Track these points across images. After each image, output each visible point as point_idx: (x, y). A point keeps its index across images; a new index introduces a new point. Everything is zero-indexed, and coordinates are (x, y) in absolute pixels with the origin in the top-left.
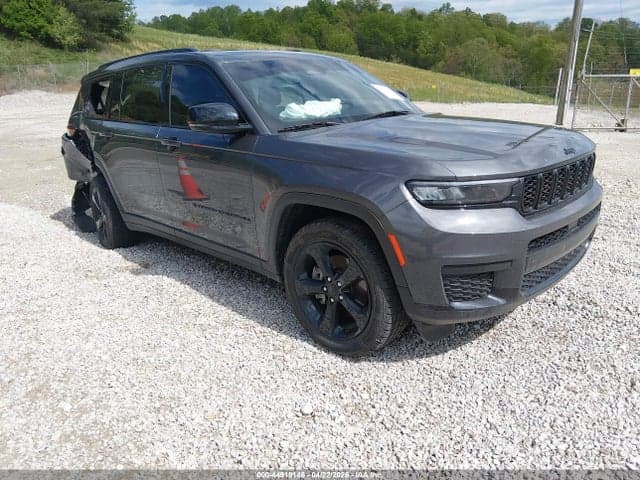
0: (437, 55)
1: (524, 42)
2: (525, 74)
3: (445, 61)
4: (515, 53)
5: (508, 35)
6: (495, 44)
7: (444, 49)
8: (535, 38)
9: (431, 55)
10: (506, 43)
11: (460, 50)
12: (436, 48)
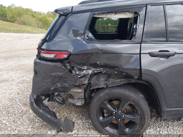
0: (14, 19)
1: (40, 17)
2: (43, 26)
3: (18, 21)
4: (38, 20)
5: (35, 15)
6: (32, 17)
7: (16, 17)
8: (43, 16)
9: (12, 19)
10: (35, 17)
11: (22, 18)
12: (13, 17)
